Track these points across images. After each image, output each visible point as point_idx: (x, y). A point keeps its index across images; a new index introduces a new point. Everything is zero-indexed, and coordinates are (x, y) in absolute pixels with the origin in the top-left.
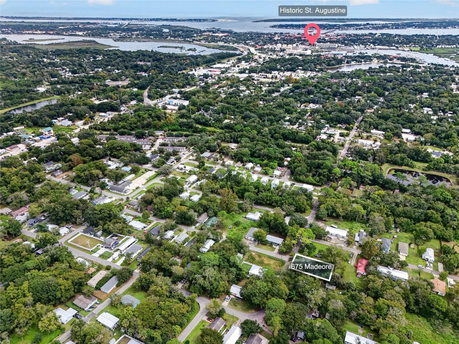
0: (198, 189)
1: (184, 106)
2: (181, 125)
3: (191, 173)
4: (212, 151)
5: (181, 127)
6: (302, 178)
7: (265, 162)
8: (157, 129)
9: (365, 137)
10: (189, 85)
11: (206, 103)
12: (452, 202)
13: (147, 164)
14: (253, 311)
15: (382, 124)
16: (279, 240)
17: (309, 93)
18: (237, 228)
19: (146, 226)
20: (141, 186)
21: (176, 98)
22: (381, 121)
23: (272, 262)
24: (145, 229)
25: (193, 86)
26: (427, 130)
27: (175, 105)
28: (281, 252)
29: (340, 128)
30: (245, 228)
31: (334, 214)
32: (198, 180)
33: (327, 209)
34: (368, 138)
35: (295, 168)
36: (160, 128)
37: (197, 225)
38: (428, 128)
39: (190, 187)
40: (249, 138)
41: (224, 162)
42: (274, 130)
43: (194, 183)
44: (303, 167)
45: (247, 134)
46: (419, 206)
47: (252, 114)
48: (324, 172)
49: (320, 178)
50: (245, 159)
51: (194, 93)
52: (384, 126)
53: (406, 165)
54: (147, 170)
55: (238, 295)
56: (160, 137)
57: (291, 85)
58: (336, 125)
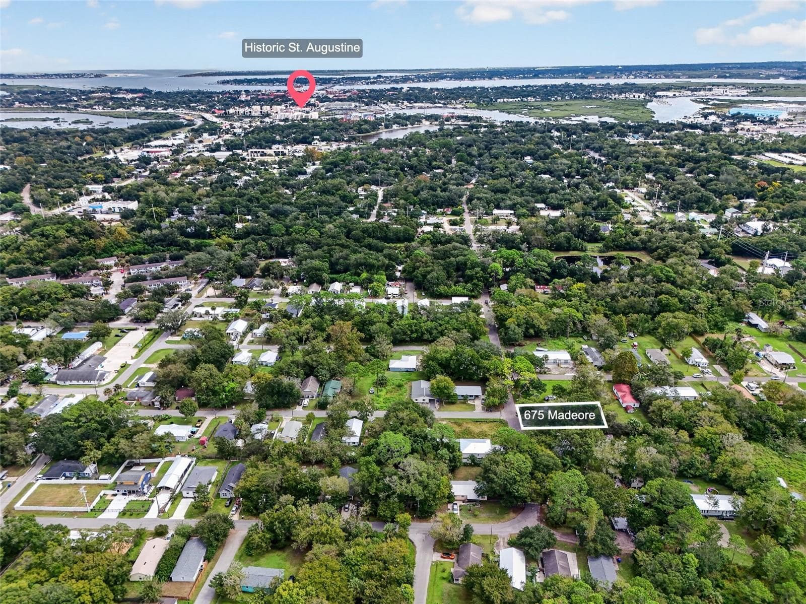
0: (260, 343)
1: (133, 210)
2: (152, 242)
3: (228, 319)
4: (247, 273)
5: (152, 247)
6: (442, 289)
7: (364, 275)
8: (98, 256)
9: (490, 222)
10: (118, 177)
11: (180, 200)
12: (679, 281)
13: (118, 319)
14: (512, 515)
15: (503, 199)
16: (476, 390)
17: (360, 170)
18: (385, 390)
19: (195, 429)
20: (130, 362)
21: (104, 200)
22: (500, 195)
23: (485, 427)
24: (197, 436)
25: (128, 177)
26: (569, 200)
27: (110, 211)
28: (490, 407)
29: (443, 214)
30: (400, 386)
31: (532, 331)
32: (251, 328)
33: (518, 325)
34: (495, 221)
35: (424, 276)
36: (107, 252)
37: (306, 402)
38: (569, 197)
39: (241, 342)
40: (308, 243)
41: (284, 289)
42: (345, 227)
43: (245, 334)
44: (437, 272)
45: (302, 238)
46: (644, 294)
47: (287, 207)
48: (476, 273)
49: (475, 284)
50: (326, 276)
51: (142, 188)
52: (509, 202)
53: (574, 250)
54: (124, 331)
55: (472, 496)
56: (114, 269)
57: (317, 163)
58: (435, 209)
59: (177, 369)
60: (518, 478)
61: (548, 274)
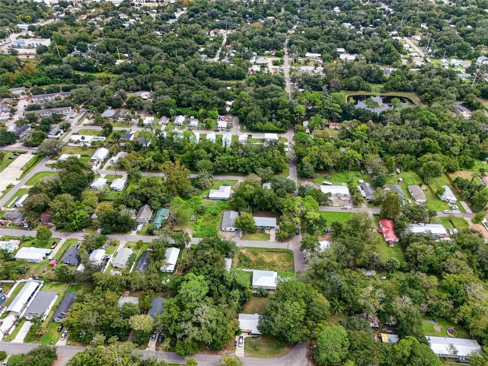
0: (116, 169)
1: (45, 47)
2: (52, 75)
3: (95, 146)
4: (116, 106)
5: (52, 78)
6: (259, 125)
7: (202, 111)
8: (12, 86)
9: (302, 63)
10: (42, 17)
11: (79, 39)
12: (440, 125)
13: (14, 142)
14: (286, 349)
15: (314, 45)
16: (270, 221)
17: (213, 16)
18: (203, 218)
19: (49, 251)
20: (15, 183)
21: (27, 37)
22: (312, 41)
23: (275, 257)
24: (50, 257)
25: (49, 18)
26: (362, 46)
27: (30, 47)
28: (280, 239)
29: (269, 55)
30: (215, 215)
31: (322, 167)
32: (111, 155)
33: (312, 163)
34: (306, 63)
35: (246, 114)
36: (18, 83)
37: (139, 228)
38: (362, 44)
39: (101, 167)
40: (164, 80)
41: (141, 121)
42: (194, 67)
43: (105, 160)
44: (256, 111)
45: (160, 76)
46: (412, 136)
47: (154, 48)
48: (285, 113)
49: (283, 122)
50: (172, 111)
51: (55, 28)
52: (318, 47)
53: (362, 90)
54: (16, 154)
55: (255, 331)
56: (22, 97)
57: (185, 9)
58: (263, 52)
59: (40, 199)
60: (292, 326)
61: (340, 114)
